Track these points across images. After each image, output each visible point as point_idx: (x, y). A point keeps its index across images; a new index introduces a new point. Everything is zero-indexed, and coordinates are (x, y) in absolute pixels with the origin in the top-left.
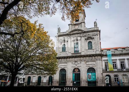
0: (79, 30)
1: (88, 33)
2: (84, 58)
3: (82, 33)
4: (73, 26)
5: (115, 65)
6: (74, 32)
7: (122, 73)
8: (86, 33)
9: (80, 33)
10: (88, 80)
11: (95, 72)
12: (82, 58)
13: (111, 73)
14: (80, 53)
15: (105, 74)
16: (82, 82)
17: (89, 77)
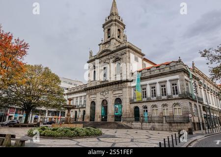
2: (111, 87)
3: (110, 54)
4: (104, 45)
8: (114, 52)
12: (109, 87)
13: (140, 103)
15: (133, 106)
16: (108, 117)
17: (116, 110)
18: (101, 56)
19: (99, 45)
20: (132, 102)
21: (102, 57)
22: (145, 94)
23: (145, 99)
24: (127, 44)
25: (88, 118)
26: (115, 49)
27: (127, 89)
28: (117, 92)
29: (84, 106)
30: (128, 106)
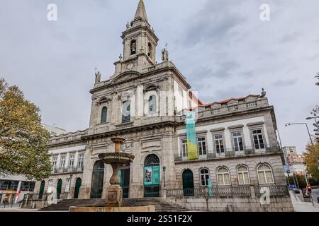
0: (131, 73)
1: (149, 78)
2: (139, 134)
3: (136, 78)
4: (123, 65)
5: (204, 143)
6: (123, 79)
7: (217, 164)
8: (144, 77)
9: (134, 79)
10: (146, 183)
11: (159, 165)
12: (134, 135)
13: (194, 164)
14: (132, 123)
15: (182, 168)
16: (131, 189)
17: (147, 177)
18: (119, 81)
19: (115, 64)
20: (178, 161)
21: (122, 83)
22: (202, 148)
23: (204, 157)
24: (169, 65)
25: (87, 192)
26: (147, 71)
27: (171, 139)
28: (150, 144)
29: (79, 170)
30: (172, 169)
